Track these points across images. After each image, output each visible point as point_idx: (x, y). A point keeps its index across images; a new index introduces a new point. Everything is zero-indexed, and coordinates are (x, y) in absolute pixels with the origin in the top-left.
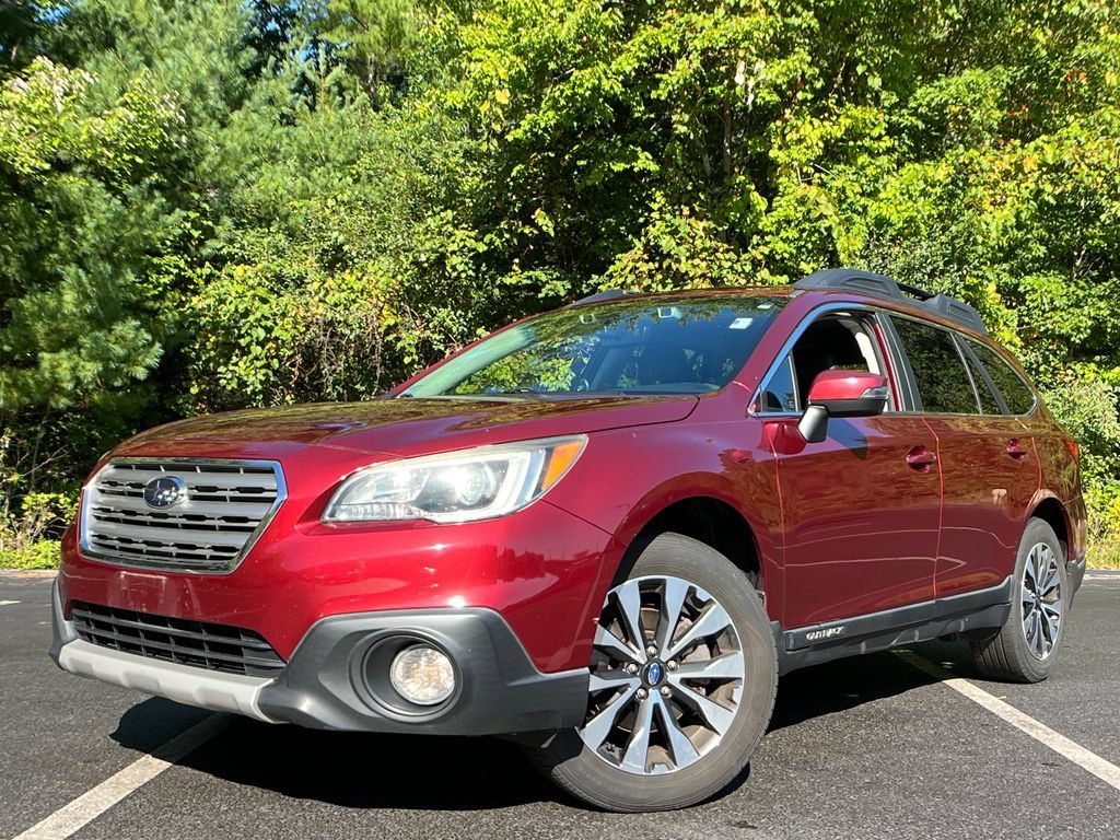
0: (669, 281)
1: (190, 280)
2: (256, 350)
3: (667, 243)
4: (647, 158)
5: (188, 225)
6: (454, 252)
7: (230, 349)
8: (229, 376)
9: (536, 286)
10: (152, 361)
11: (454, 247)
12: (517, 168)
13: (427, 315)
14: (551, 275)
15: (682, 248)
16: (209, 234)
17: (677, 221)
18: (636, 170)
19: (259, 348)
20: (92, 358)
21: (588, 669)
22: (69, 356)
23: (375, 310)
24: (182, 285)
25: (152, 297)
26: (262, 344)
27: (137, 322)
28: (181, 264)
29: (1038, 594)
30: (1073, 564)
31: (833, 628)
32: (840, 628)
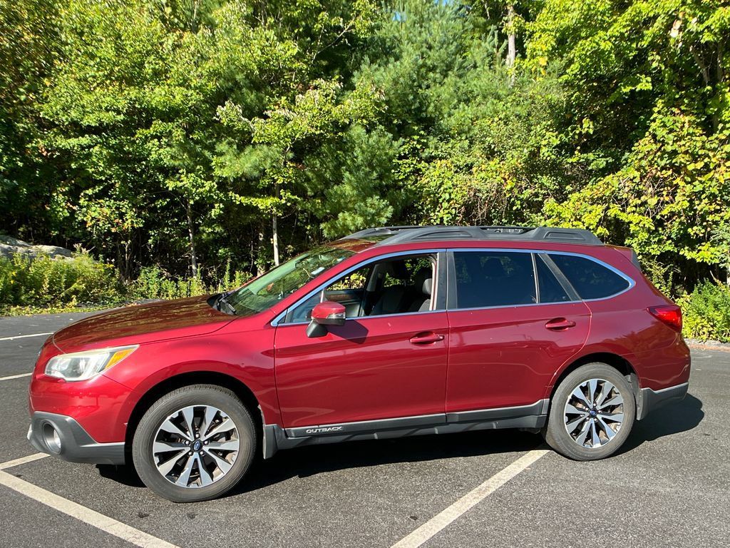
0: (666, 155)
1: (420, 170)
2: (445, 205)
3: (661, 133)
4: (647, 82)
5: (415, 143)
6: (545, 146)
7: (436, 203)
8: (435, 218)
9: (588, 162)
10: (389, 214)
11: (544, 142)
12: (576, 94)
13: (535, 180)
14: (599, 155)
15: (671, 136)
16: (426, 145)
17: (665, 119)
18: (637, 90)
19: (447, 203)
20: (361, 215)
21: (123, 443)
22: (350, 215)
23: (503, 181)
24: (417, 172)
25: (402, 180)
26: (448, 201)
27: (378, 197)
28: (414, 162)
29: (594, 409)
30: (647, 390)
31: (331, 427)
32: (338, 427)
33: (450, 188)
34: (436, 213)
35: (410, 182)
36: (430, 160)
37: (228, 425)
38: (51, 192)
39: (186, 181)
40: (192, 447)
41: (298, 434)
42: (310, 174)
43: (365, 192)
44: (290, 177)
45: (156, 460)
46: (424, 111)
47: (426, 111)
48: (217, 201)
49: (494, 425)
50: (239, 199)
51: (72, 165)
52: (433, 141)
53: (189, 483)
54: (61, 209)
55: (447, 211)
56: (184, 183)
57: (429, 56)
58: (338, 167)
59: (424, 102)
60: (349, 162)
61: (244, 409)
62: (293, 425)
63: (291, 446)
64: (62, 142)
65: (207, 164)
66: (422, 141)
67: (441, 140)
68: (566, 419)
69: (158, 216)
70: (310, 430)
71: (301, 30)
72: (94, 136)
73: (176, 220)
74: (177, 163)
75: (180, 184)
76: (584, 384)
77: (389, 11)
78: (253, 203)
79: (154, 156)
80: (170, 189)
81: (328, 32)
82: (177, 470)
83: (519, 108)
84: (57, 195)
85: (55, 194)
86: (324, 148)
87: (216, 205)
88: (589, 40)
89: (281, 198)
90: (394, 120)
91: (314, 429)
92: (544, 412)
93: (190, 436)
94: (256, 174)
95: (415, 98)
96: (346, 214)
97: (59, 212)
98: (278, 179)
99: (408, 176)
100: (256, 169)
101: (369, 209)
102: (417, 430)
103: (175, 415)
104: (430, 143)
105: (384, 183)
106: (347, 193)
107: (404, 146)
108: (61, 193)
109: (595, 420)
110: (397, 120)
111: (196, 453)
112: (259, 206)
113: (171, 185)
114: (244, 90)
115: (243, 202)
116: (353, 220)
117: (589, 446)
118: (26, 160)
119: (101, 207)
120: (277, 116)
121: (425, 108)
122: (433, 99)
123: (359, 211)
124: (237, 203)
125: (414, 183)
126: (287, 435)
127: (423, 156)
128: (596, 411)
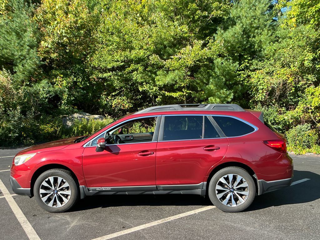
2: (261, 91)
5: (247, 63)
6: (307, 60)
7: (257, 91)
8: (257, 97)
10: (232, 97)
11: (306, 58)
13: (305, 77)
16: (252, 64)
20: (218, 98)
21: (30, 189)
22: (214, 98)
23: (287, 78)
24: (249, 76)
25: (242, 81)
26: (262, 89)
27: (225, 89)
28: (247, 72)
29: (232, 188)
30: (262, 181)
31: (107, 188)
32: (109, 188)
33: (263, 83)
34: (258, 95)
35: (246, 81)
36: (254, 70)
37: (66, 185)
38: (100, 94)
39: (146, 87)
40: (54, 192)
41: (93, 190)
42: (198, 81)
43: (220, 87)
44: (187, 83)
45: (41, 196)
46: (253, 48)
47: (254, 47)
48: (159, 95)
49: (182, 192)
50: (167, 94)
51: (105, 84)
52: (255, 62)
53: (53, 205)
54: (104, 101)
55: (261, 94)
56: (146, 88)
57: (255, 22)
58: (209, 77)
59: (252, 45)
60: (214, 74)
61: (72, 179)
62: (91, 186)
63: (91, 195)
64: (100, 75)
65: (153, 80)
66: (250, 62)
67: (260, 61)
68: (217, 192)
69: (139, 102)
70: (98, 189)
71: (191, 19)
72: (113, 72)
73: (147, 103)
74: (142, 80)
75: (145, 89)
76: (226, 176)
77: (237, 4)
78: (172, 95)
79: (134, 78)
80: (141, 91)
81: (203, 19)
82: (49, 200)
83: (300, 42)
84: (103, 95)
85: (101, 95)
86: (202, 69)
87: (159, 97)
88: (314, 7)
90: (235, 54)
91: (100, 189)
92: (205, 188)
93: (53, 188)
94: (174, 82)
95: (247, 43)
96: (212, 98)
97: (103, 102)
98: (182, 84)
99: (245, 78)
100: (173, 80)
101: (222, 95)
102: (145, 192)
103: (47, 180)
104: (254, 63)
105: (231, 83)
106: (212, 89)
107: (242, 65)
108: (104, 94)
109: (234, 193)
110: (237, 54)
111: (56, 195)
112: (174, 96)
113: (141, 89)
114: (168, 48)
115: (168, 95)
116: (215, 100)
117: (230, 206)
118: (90, 83)
119: (118, 99)
120: (175, 58)
121: (253, 47)
122: (258, 42)
123: (218, 96)
124: (166, 95)
125: (248, 82)
126: (89, 190)
127: (251, 69)
128: (233, 189)
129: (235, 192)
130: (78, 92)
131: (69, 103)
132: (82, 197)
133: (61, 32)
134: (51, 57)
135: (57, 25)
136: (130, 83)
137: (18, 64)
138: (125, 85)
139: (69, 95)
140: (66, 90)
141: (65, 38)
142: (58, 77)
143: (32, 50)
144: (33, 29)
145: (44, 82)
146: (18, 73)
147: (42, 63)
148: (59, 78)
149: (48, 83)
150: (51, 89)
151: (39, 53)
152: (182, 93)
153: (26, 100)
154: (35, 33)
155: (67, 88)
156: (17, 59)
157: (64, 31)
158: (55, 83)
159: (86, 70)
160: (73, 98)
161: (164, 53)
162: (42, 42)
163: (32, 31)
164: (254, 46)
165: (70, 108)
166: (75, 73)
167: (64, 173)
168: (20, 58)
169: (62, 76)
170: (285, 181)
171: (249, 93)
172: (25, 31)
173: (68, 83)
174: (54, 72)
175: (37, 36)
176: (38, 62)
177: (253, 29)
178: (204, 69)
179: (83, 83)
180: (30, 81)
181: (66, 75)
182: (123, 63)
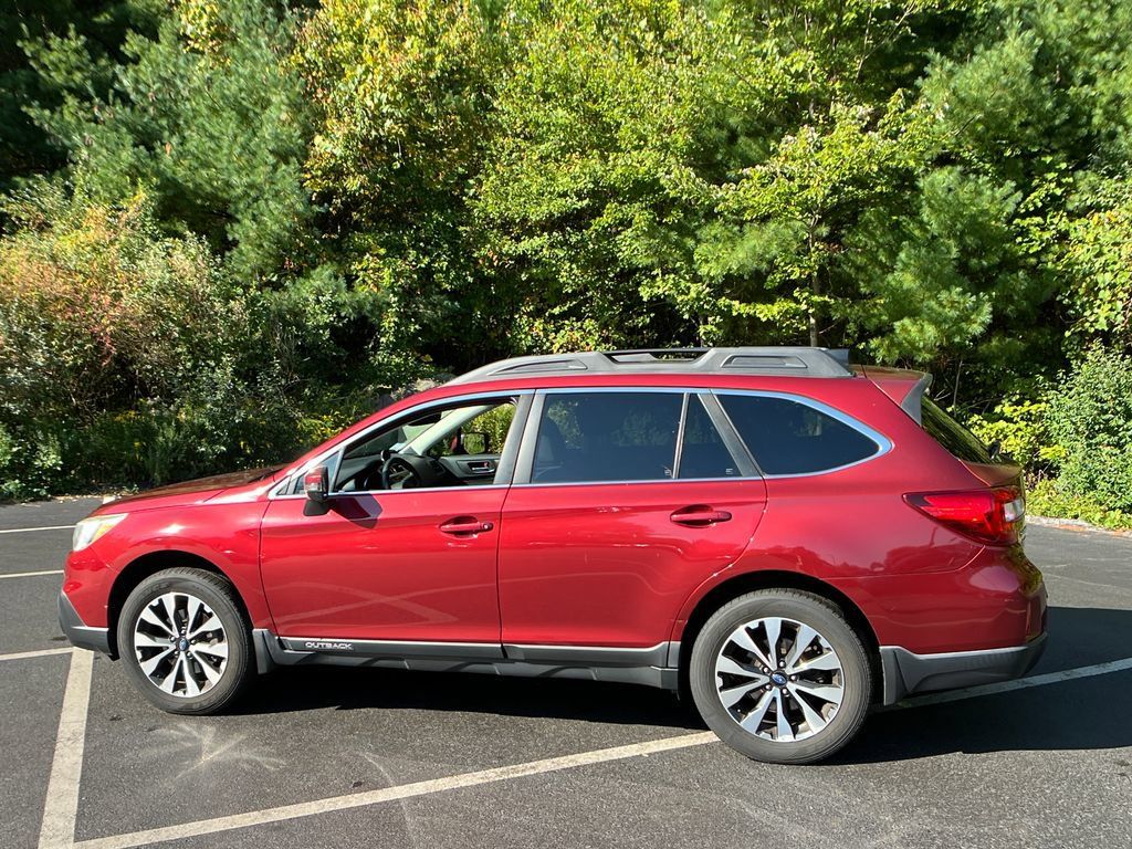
1: (1068, 233)
2: (1106, 294)
5: (1052, 185)
8: (1092, 319)
10: (987, 318)
20: (933, 322)
21: (106, 630)
22: (915, 323)
24: (1063, 236)
25: (1034, 255)
26: (1112, 286)
27: (959, 289)
28: (1056, 221)
29: (780, 671)
30: (894, 651)
31: (338, 643)
32: (345, 644)
33: (1115, 263)
34: (1096, 310)
35: (1051, 256)
36: (1083, 212)
37: (213, 624)
38: (512, 313)
39: (662, 287)
40: (178, 646)
41: (296, 646)
42: (860, 260)
43: (935, 279)
44: (810, 267)
45: (139, 655)
46: (1084, 126)
48: (712, 313)
50: (739, 308)
51: (523, 275)
52: (1086, 178)
53: (174, 689)
54: (523, 336)
57: (1095, 23)
58: (897, 242)
59: (1079, 115)
60: (917, 232)
61: (232, 604)
62: (289, 633)
63: (292, 662)
64: (509, 247)
66: (1064, 181)
67: (1111, 174)
68: (719, 682)
69: (643, 338)
70: (312, 643)
71: (831, 28)
72: (554, 233)
73: (678, 343)
74: (650, 261)
75: (659, 292)
76: (754, 624)
78: (757, 312)
79: (624, 255)
80: (645, 299)
81: (880, 21)
84: (521, 317)
85: (517, 316)
86: (869, 214)
87: (710, 319)
89: (797, 301)
90: (1005, 151)
91: (316, 643)
92: (674, 664)
93: (175, 632)
94: (764, 266)
95: (1059, 104)
96: (906, 321)
97: (521, 339)
98: (793, 271)
99: (1049, 245)
100: (761, 258)
101: (947, 310)
102: (467, 665)
103: (155, 603)
104: (1082, 183)
105: (985, 263)
106: (905, 287)
107: (1033, 195)
108: (524, 313)
109: (785, 691)
110: (1013, 150)
111: (182, 654)
112: (761, 316)
113: (645, 293)
114: (742, 140)
115: (742, 311)
116: (921, 330)
117: (768, 737)
118: (478, 274)
119: (572, 330)
120: (758, 175)
121: (1084, 119)
122: (1104, 100)
123: (929, 315)
124: (735, 314)
125: (1059, 259)
126: (282, 645)
127: (1070, 207)
128: (783, 675)
129: (792, 687)
130: (434, 306)
131: (402, 342)
132: (262, 668)
133: (376, 101)
134: (345, 190)
135: (364, 77)
136: (612, 270)
137: (239, 216)
138: (598, 280)
139: (404, 317)
140: (393, 299)
141: (389, 123)
142: (368, 255)
143: (284, 167)
144: (288, 97)
145: (322, 275)
146: (242, 246)
147: (316, 208)
148: (371, 258)
149: (336, 278)
150: (344, 297)
151: (308, 176)
152: (793, 305)
153: (258, 335)
154: (295, 107)
155: (395, 294)
156: (240, 198)
157: (384, 96)
158: (357, 277)
159: (461, 228)
160: (417, 327)
161: (729, 159)
162: (318, 139)
163: (286, 101)
164: (1090, 117)
165: (406, 360)
166: (427, 242)
167: (206, 582)
168: (246, 194)
169: (383, 251)
170: (995, 655)
171: (1062, 300)
172: (265, 104)
173: (397, 275)
174: (358, 239)
175: (301, 118)
176: (300, 207)
177: (1088, 51)
178: (878, 211)
179: (453, 274)
180: (280, 270)
181: (397, 250)
182: (586, 202)
